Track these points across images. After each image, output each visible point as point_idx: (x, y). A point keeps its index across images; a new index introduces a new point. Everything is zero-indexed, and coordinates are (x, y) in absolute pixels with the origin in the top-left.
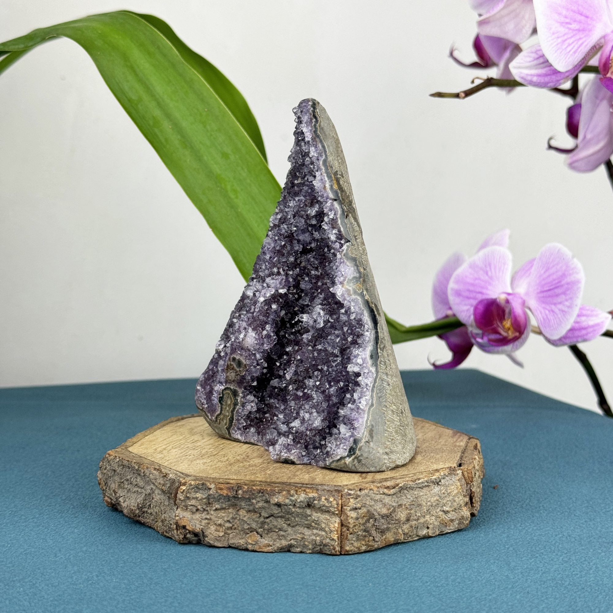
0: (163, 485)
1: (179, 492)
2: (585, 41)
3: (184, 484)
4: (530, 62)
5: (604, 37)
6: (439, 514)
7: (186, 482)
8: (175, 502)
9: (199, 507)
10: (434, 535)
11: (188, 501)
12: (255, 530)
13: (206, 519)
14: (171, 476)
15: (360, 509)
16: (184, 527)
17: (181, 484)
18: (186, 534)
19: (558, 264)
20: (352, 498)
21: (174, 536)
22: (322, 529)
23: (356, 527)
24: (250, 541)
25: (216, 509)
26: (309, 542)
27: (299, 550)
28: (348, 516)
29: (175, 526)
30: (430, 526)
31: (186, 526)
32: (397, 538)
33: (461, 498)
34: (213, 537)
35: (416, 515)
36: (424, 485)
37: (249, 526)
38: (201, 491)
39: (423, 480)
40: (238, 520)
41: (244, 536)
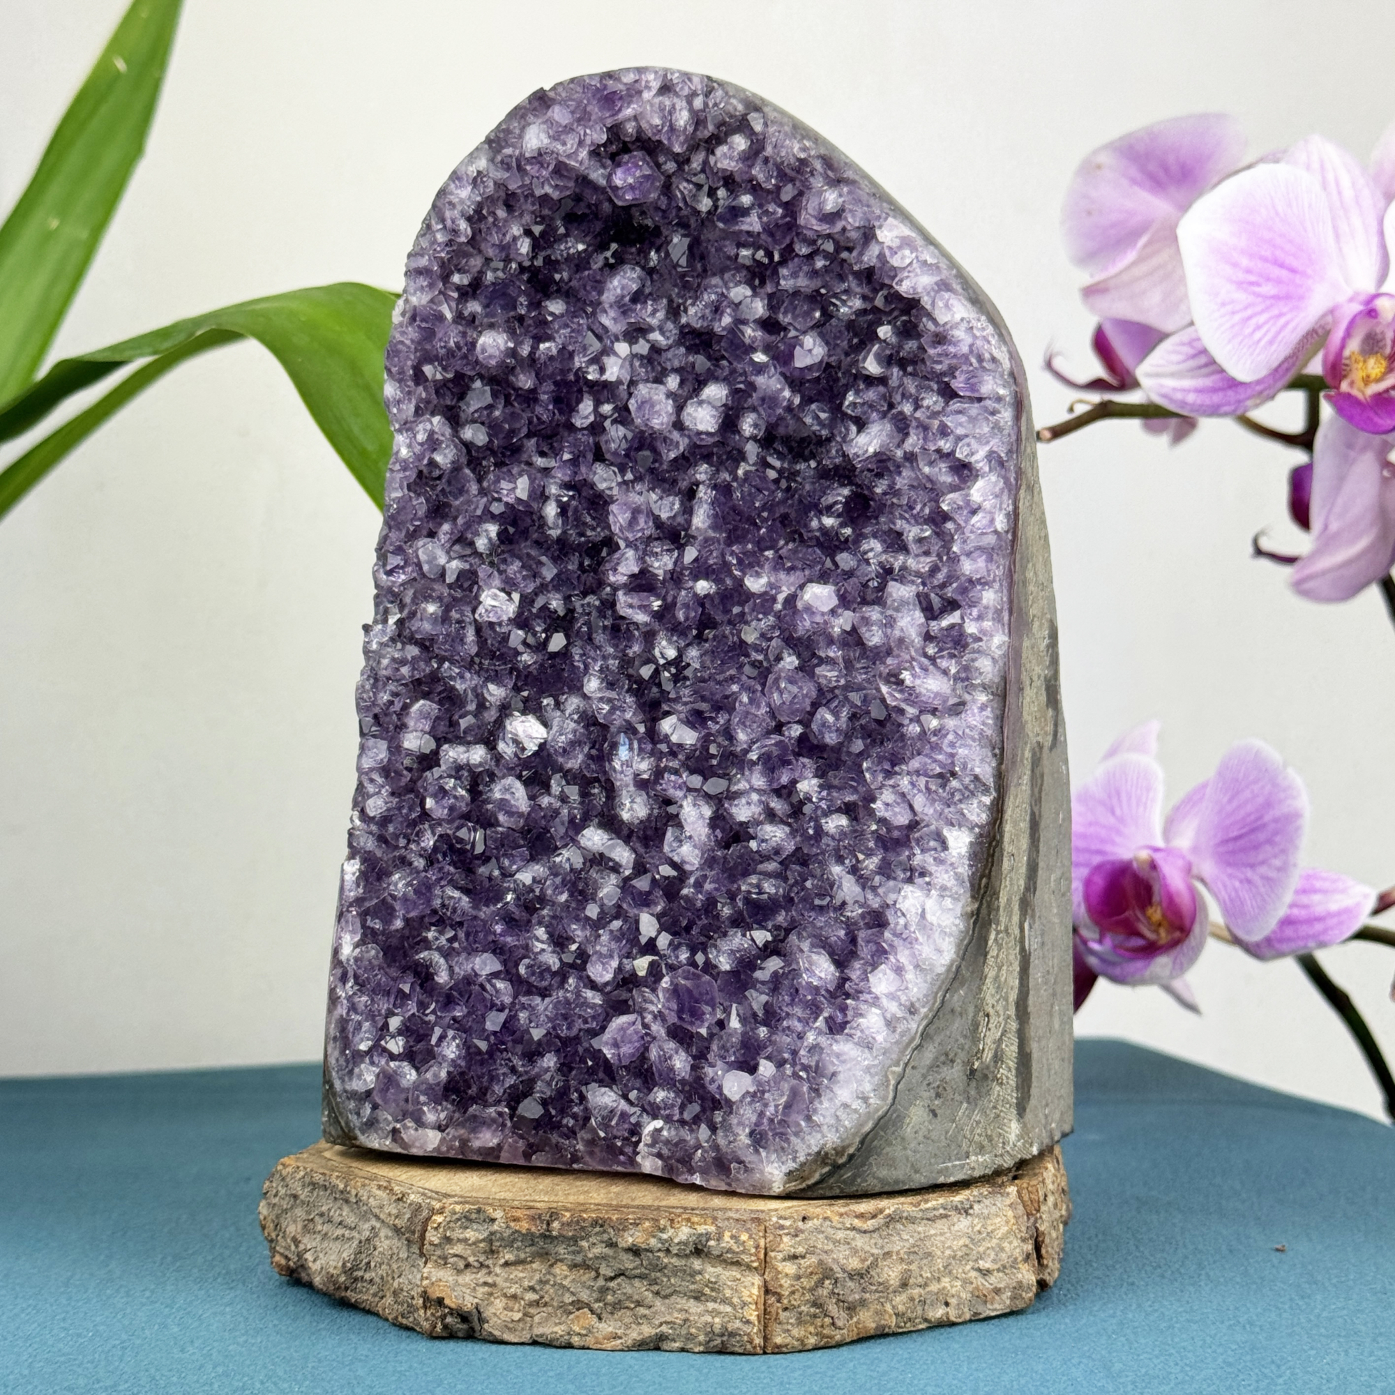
0: (396, 1217)
1: (429, 1228)
2: (1293, 319)
3: (441, 1211)
4: (1179, 363)
5: (1332, 311)
6: (969, 1275)
7: (444, 1208)
8: (421, 1249)
9: (471, 1259)
10: (959, 1320)
11: (448, 1247)
12: (588, 1306)
13: (485, 1284)
14: (412, 1197)
15: (803, 1257)
16: (440, 1302)
17: (433, 1212)
18: (443, 1317)
19: (1256, 782)
20: (787, 1234)
21: (419, 1324)
22: (725, 1301)
23: (797, 1296)
24: (576, 1328)
25: (507, 1264)
26: (698, 1329)
27: (677, 1345)
28: (779, 1273)
29: (421, 1301)
30: (952, 1301)
31: (443, 1299)
32: (883, 1322)
33: (1016, 1244)
34: (499, 1322)
35: (921, 1276)
36: (937, 1213)
37: (574, 1298)
38: (475, 1226)
39: (934, 1203)
40: (552, 1285)
41: (563, 1319)
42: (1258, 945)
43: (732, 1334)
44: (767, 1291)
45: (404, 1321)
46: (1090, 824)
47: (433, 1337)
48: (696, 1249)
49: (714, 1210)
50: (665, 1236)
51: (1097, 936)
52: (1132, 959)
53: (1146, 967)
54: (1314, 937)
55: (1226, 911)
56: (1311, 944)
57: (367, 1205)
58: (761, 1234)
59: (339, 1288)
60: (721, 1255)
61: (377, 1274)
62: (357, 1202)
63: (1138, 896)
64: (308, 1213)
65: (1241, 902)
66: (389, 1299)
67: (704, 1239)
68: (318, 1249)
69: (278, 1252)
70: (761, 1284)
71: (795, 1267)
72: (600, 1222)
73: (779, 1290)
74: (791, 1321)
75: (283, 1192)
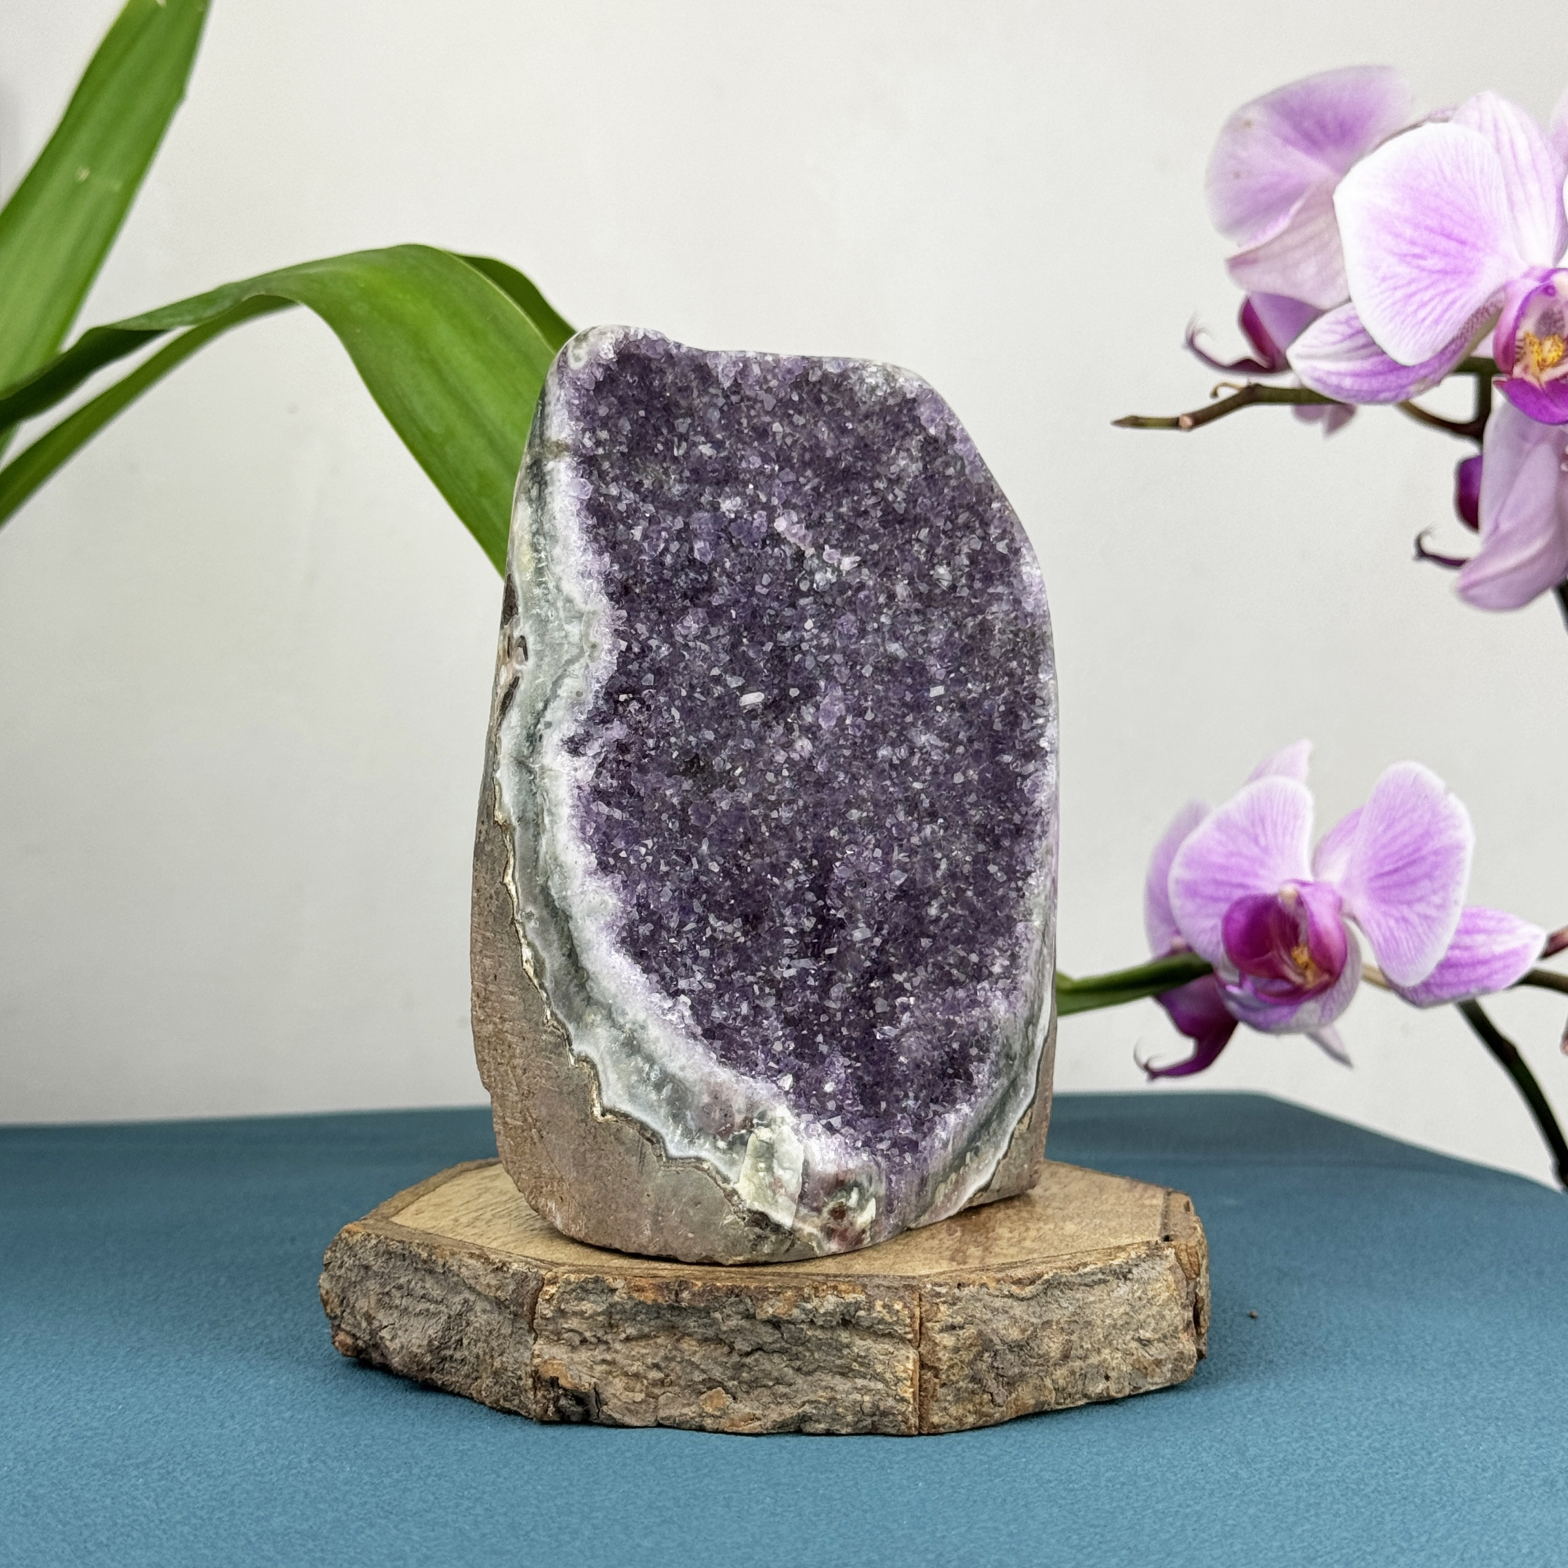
0: (498, 1289)
1: (540, 1300)
2: (1461, 296)
3: (553, 1281)
4: (1335, 344)
5: (1505, 288)
6: (1130, 1345)
7: (556, 1277)
8: (530, 1324)
9: (588, 1334)
10: (1120, 1396)
11: (562, 1320)
12: (721, 1384)
13: (604, 1361)
14: (515, 1266)
15: (962, 1328)
16: (554, 1382)
17: (542, 1282)
18: (556, 1399)
19: (1414, 809)
20: (944, 1302)
21: (526, 1407)
22: (878, 1377)
23: (955, 1371)
24: (709, 1410)
25: (628, 1339)
26: (846, 1408)
27: (822, 1427)
28: (936, 1344)
29: (530, 1382)
30: (1113, 1374)
31: (557, 1379)
32: (1042, 1398)
33: (1176, 1311)
34: (619, 1403)
35: (1082, 1347)
36: (1095, 1278)
37: (705, 1376)
38: (592, 1297)
39: (1093, 1266)
40: (679, 1362)
41: (692, 1400)
42: (1415, 990)
43: (884, 1414)
44: (923, 1365)
45: (507, 1405)
46: (1231, 854)
47: (544, 1422)
48: (843, 1319)
49: (859, 1277)
50: (809, 1306)
51: (1236, 979)
52: (1276, 1005)
53: (1292, 1013)
54: (1476, 981)
55: (1381, 952)
56: (1474, 990)
57: (458, 1275)
58: (916, 1303)
59: (423, 1369)
60: (871, 1327)
61: (470, 1353)
62: (444, 1273)
63: (1283, 935)
64: (383, 1285)
65: (1397, 943)
66: (487, 1381)
67: (852, 1309)
68: (397, 1326)
69: (344, 1330)
70: (917, 1358)
71: (953, 1339)
72: (736, 1291)
73: (937, 1365)
74: (949, 1398)
75: (349, 1262)
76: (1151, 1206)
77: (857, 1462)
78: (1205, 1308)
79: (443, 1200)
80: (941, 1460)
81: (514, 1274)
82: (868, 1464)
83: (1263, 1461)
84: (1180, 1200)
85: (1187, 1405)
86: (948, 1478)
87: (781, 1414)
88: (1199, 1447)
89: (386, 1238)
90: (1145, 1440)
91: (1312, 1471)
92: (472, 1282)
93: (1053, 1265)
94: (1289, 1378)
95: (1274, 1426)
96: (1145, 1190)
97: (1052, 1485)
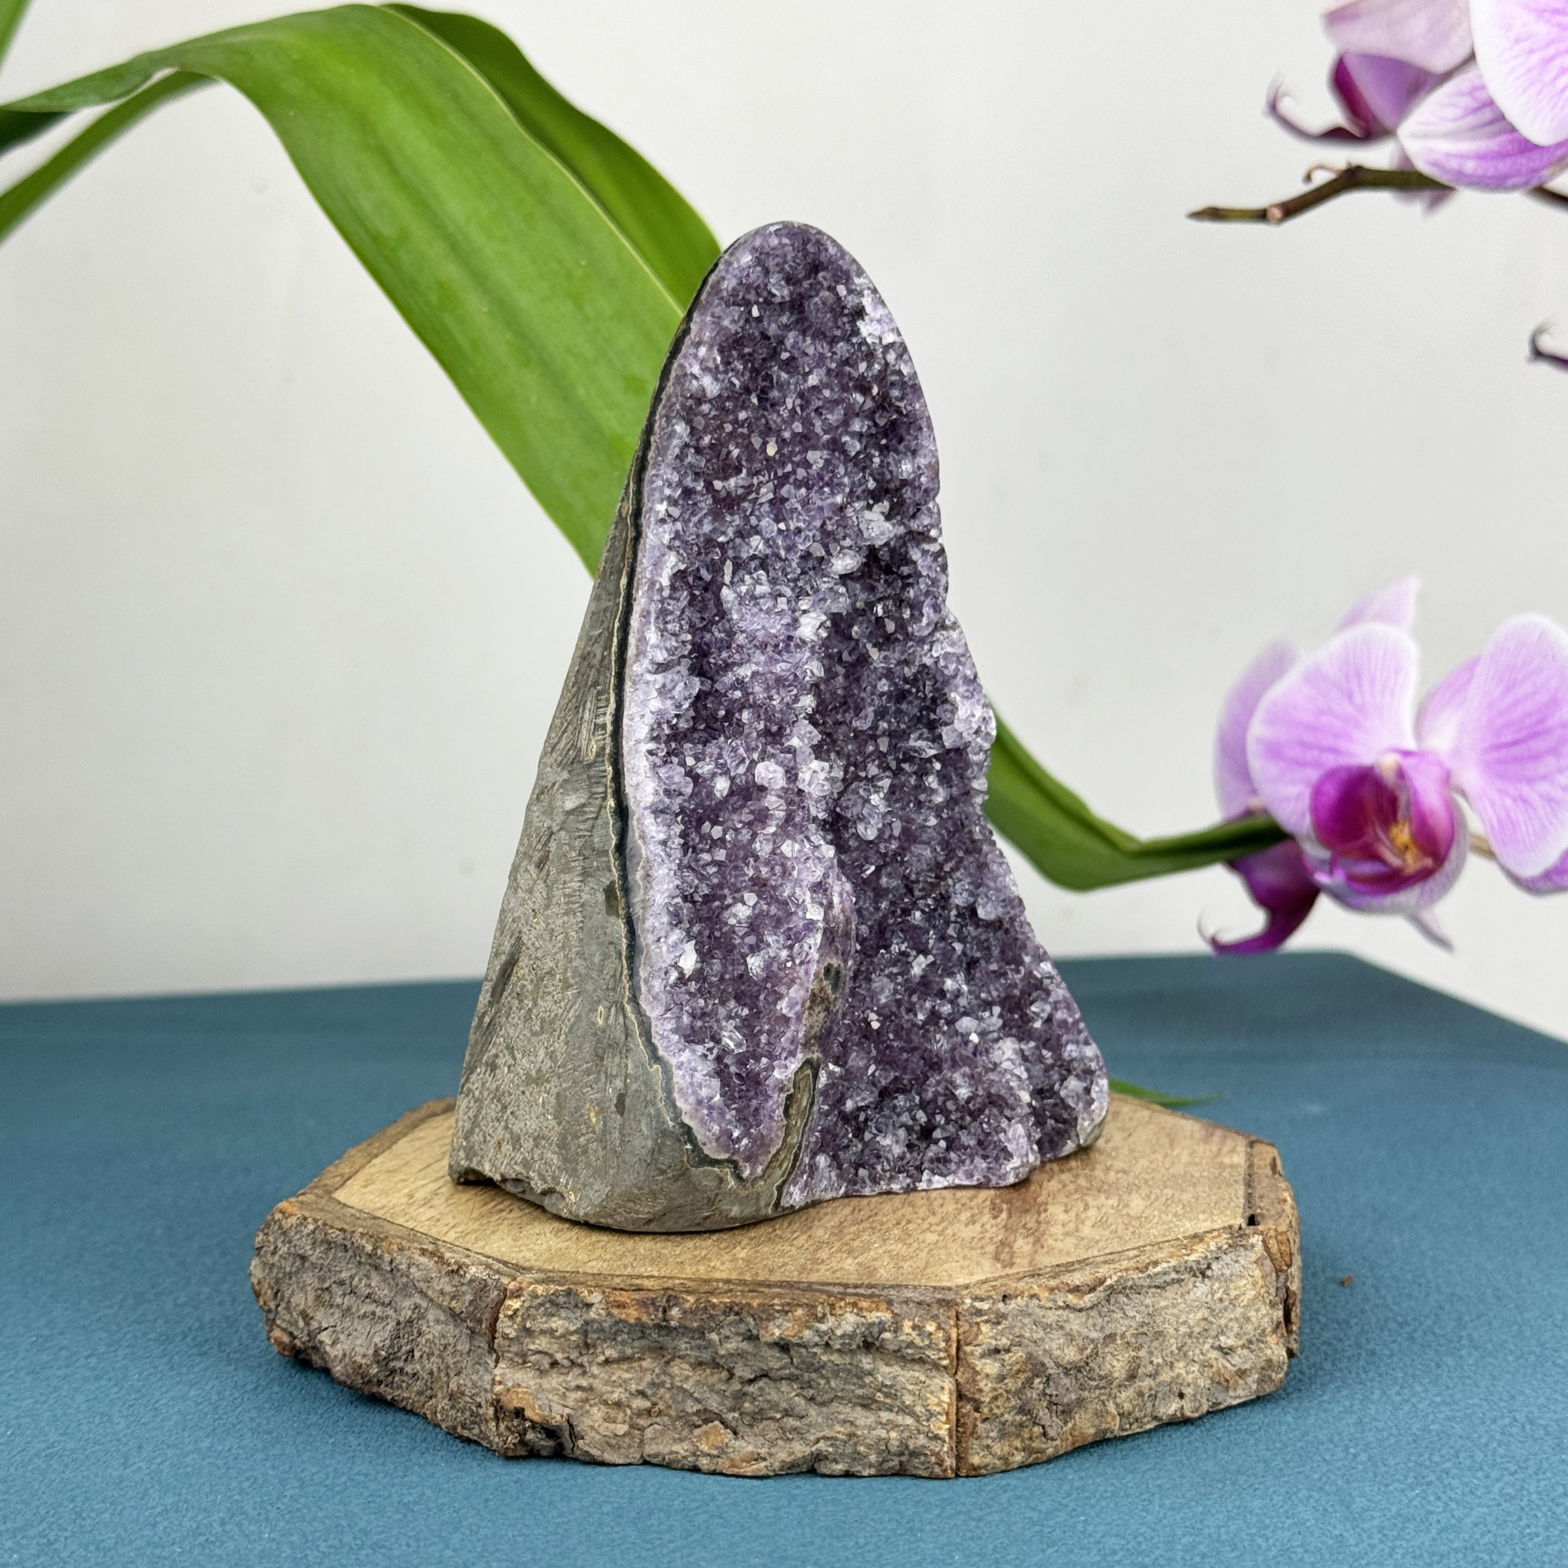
0: (453, 1298)
1: (501, 1316)
3: (517, 1294)
4: (1455, 120)
6: (1209, 1356)
7: (520, 1289)
8: (490, 1343)
9: (559, 1356)
10: (1198, 1414)
11: (527, 1340)
12: (719, 1417)
13: (579, 1388)
14: (473, 1269)
15: (1008, 1351)
16: (519, 1413)
17: (505, 1295)
18: (522, 1432)
19: (1538, 671)
20: (987, 1322)
21: (487, 1438)
22: (906, 1410)
23: (1000, 1402)
24: (705, 1448)
25: (607, 1362)
26: (869, 1447)
27: (839, 1467)
28: (977, 1373)
29: (491, 1411)
30: (1188, 1391)
31: (523, 1410)
32: (1104, 1426)
33: (1264, 1311)
34: (598, 1437)
35: (1151, 1362)
36: (1168, 1278)
37: (699, 1407)
38: (563, 1313)
39: (1165, 1265)
40: (668, 1389)
41: (685, 1433)
42: (1532, 879)
43: (914, 1454)
44: (960, 1396)
45: (466, 1433)
46: (1322, 713)
47: (510, 1457)
48: (865, 1342)
49: (884, 1288)
50: (823, 1327)
57: (408, 1276)
58: (952, 1322)
59: (370, 1381)
60: (899, 1350)
61: (423, 1368)
62: (392, 1270)
63: (1380, 810)
64: (322, 1279)
65: (1514, 827)
66: (443, 1403)
67: (875, 1330)
68: (338, 1328)
69: (279, 1326)
70: (953, 1388)
71: (997, 1365)
72: (736, 1308)
73: (977, 1396)
74: (992, 1434)
75: (284, 1249)
76: (1232, 1166)
77: (881, 1523)
78: (1298, 1304)
79: (396, 1163)
80: (980, 1519)
81: (471, 1281)
82: (894, 1525)
83: (1373, 1518)
84: (1266, 1153)
85: (1277, 1426)
86: (991, 1546)
87: (791, 1454)
88: (1294, 1498)
89: (325, 1224)
90: (1229, 1488)
91: (1434, 1531)
92: (423, 1285)
93: (1117, 1266)
94: (1395, 1380)
95: (1383, 1469)
96: (1224, 1138)
97: (1117, 1558)
